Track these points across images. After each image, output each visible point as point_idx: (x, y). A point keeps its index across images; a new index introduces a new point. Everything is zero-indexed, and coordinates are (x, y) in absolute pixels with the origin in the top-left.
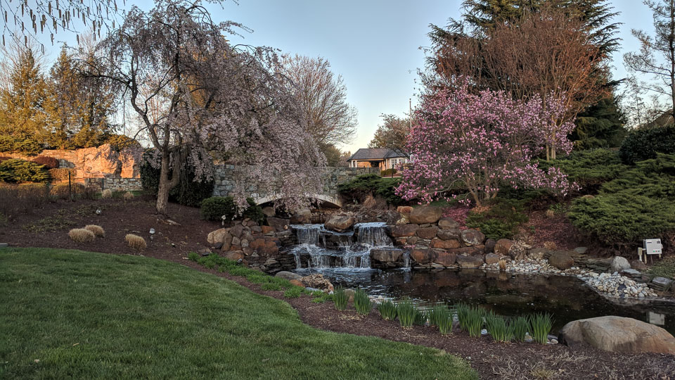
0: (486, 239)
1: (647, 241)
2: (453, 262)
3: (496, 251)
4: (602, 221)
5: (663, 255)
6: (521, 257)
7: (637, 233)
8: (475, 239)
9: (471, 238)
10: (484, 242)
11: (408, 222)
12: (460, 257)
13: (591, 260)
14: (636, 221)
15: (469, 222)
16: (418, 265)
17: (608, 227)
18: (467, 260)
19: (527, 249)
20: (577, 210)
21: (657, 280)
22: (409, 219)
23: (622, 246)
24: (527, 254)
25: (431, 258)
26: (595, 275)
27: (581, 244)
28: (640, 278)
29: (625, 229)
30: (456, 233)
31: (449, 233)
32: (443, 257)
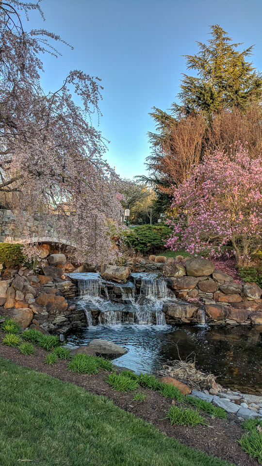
2: (246, 318)
10: (261, 296)
11: (184, 274)
16: (213, 321)
22: (186, 271)
25: (226, 314)
30: (238, 288)
31: (232, 288)
32: (236, 313)
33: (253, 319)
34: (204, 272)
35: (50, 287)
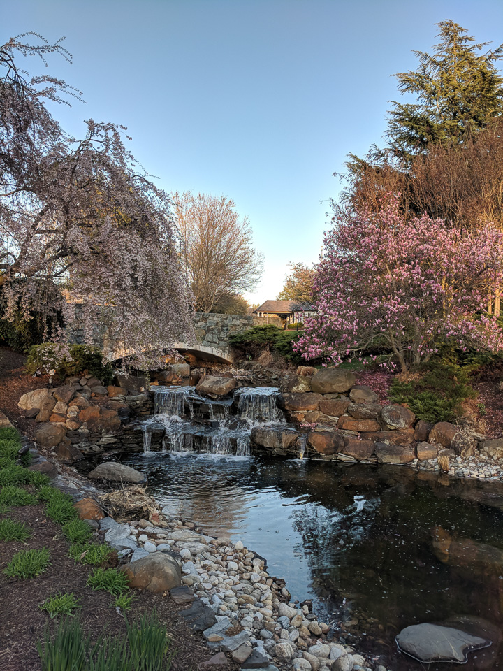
0: (417, 420)
2: (369, 454)
3: (432, 439)
8: (402, 420)
9: (395, 418)
10: (414, 425)
11: (308, 389)
12: (380, 446)
15: (393, 394)
16: (317, 455)
18: (390, 451)
19: (478, 440)
22: (310, 385)
24: (478, 447)
25: (339, 446)
30: (375, 410)
31: (364, 409)
32: (355, 446)
33: (379, 455)
34: (334, 387)
35: (118, 400)
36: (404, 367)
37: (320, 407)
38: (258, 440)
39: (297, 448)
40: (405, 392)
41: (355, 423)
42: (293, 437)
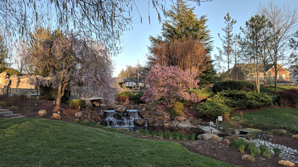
0: (172, 116)
1: (219, 117)
3: (175, 120)
4: (207, 111)
5: (223, 121)
6: (183, 122)
7: (216, 114)
8: (168, 116)
10: (171, 117)
12: (163, 122)
13: (203, 123)
14: (216, 111)
15: (166, 110)
16: (150, 125)
17: (208, 113)
18: (166, 123)
19: (185, 119)
20: (200, 107)
21: (220, 128)
23: (212, 119)
24: (185, 121)
25: (154, 122)
26: (205, 127)
27: (201, 118)
28: (216, 127)
29: (213, 113)
30: (162, 114)
31: (160, 114)
32: (158, 122)
33: (163, 124)
35: (96, 114)
36: (168, 104)
37: (149, 114)
38: (135, 122)
39: (145, 123)
40: (169, 109)
41: (158, 117)
42: (144, 121)
